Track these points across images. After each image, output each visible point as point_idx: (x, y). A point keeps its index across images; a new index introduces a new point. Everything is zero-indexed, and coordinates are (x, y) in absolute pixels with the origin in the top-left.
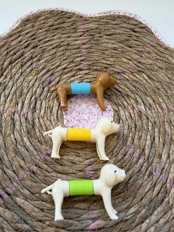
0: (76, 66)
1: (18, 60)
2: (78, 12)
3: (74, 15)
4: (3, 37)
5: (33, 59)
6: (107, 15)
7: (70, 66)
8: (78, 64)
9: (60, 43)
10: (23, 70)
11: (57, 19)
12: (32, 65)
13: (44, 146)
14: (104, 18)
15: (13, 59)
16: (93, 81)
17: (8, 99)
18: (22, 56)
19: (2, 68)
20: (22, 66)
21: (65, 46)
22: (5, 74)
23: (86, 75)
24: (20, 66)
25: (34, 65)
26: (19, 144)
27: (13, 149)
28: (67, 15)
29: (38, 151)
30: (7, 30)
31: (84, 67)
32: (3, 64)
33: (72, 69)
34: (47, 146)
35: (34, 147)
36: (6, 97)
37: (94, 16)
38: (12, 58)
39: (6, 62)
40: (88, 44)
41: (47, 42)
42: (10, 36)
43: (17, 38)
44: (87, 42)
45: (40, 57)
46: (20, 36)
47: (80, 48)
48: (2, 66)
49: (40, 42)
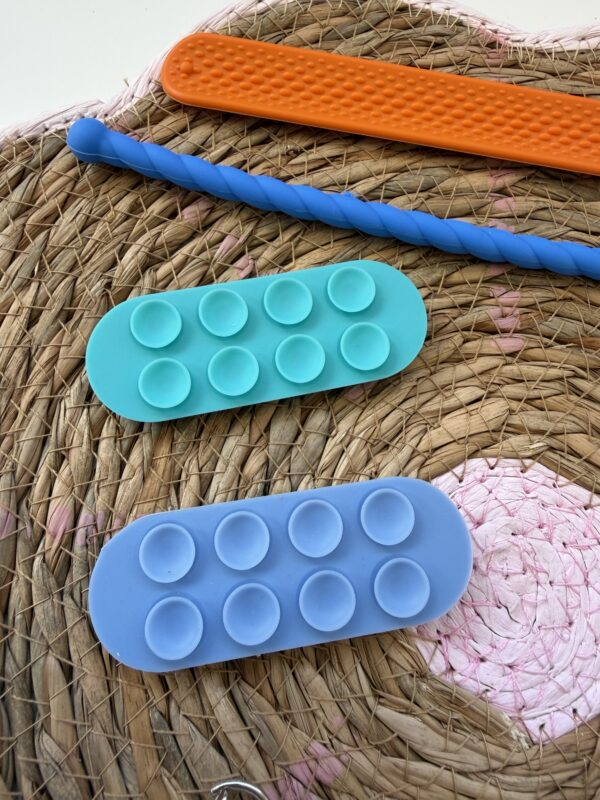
0: (466, 306)
1: (185, 250)
2: (481, 16)
3: (458, 32)
4: (117, 120)
5: (257, 251)
7: (436, 307)
8: (475, 298)
9: (389, 176)
11: (377, 47)
13: (302, 736)
15: (161, 240)
16: (546, 398)
17: (135, 458)
18: (206, 228)
19: (109, 285)
20: (205, 280)
21: (415, 196)
23: (509, 359)
26: (180, 710)
27: (149, 735)
28: (425, 31)
29: (270, 760)
30: (138, 81)
31: (504, 316)
32: (114, 264)
33: (447, 321)
34: (314, 738)
35: (253, 738)
36: (125, 444)
38: (159, 234)
39: (128, 255)
40: (523, 195)
41: (324, 163)
42: (151, 116)
43: (184, 130)
44: (520, 181)
45: (290, 240)
46: (198, 122)
47: (484, 209)
48: (108, 274)
49: (293, 162)
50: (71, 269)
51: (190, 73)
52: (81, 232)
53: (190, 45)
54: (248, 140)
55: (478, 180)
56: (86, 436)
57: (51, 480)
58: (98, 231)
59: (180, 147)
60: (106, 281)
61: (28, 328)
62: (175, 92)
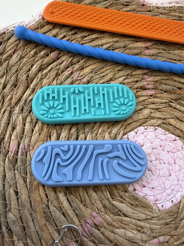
0: (137, 81)
1: (51, 66)
3: (133, 1)
4: (30, 27)
5: (73, 66)
6: (180, 5)
7: (128, 82)
8: (140, 79)
9: (113, 43)
10: (58, 82)
11: (109, 6)
12: (72, 76)
13: (89, 211)
14: (176, 9)
15: (44, 63)
16: (161, 108)
17: (37, 128)
18: (58, 59)
19: (28, 76)
20: (57, 75)
21: (121, 49)
22: (32, 86)
23: (150, 97)
24: (54, 76)
25: (75, 76)
26: (52, 203)
27: (42, 211)
28: (123, 1)
29: (80, 218)
30: (36, 16)
31: (148, 84)
32: (29, 70)
33: (131, 86)
34: (93, 211)
35: (75, 212)
36: (34, 124)
37: (162, 6)
38: (43, 61)
39: (34, 67)
40: (153, 49)
41: (94, 40)
42: (40, 26)
43: (50, 30)
44: (153, 45)
45: (84, 62)
46: (55, 28)
47: (142, 53)
48: (28, 73)
49: (84, 39)
50: (16, 72)
51: (52, 13)
52: (19, 61)
53: (52, 4)
54: (70, 33)
55: (140, 44)
56: (21, 122)
57: (11, 135)
58: (24, 60)
59: (49, 35)
60: (27, 75)
61: (3, 90)
62: (48, 18)
